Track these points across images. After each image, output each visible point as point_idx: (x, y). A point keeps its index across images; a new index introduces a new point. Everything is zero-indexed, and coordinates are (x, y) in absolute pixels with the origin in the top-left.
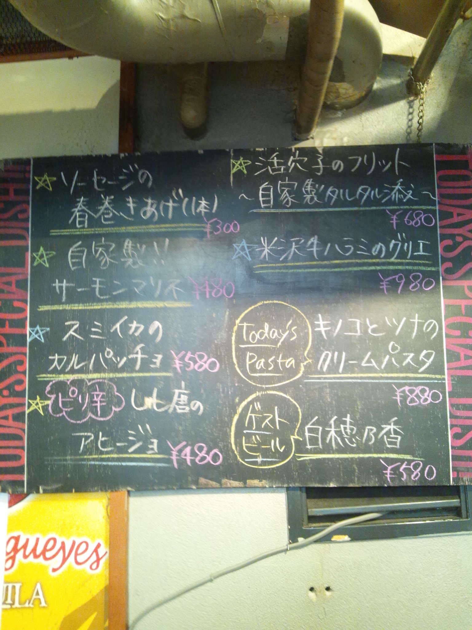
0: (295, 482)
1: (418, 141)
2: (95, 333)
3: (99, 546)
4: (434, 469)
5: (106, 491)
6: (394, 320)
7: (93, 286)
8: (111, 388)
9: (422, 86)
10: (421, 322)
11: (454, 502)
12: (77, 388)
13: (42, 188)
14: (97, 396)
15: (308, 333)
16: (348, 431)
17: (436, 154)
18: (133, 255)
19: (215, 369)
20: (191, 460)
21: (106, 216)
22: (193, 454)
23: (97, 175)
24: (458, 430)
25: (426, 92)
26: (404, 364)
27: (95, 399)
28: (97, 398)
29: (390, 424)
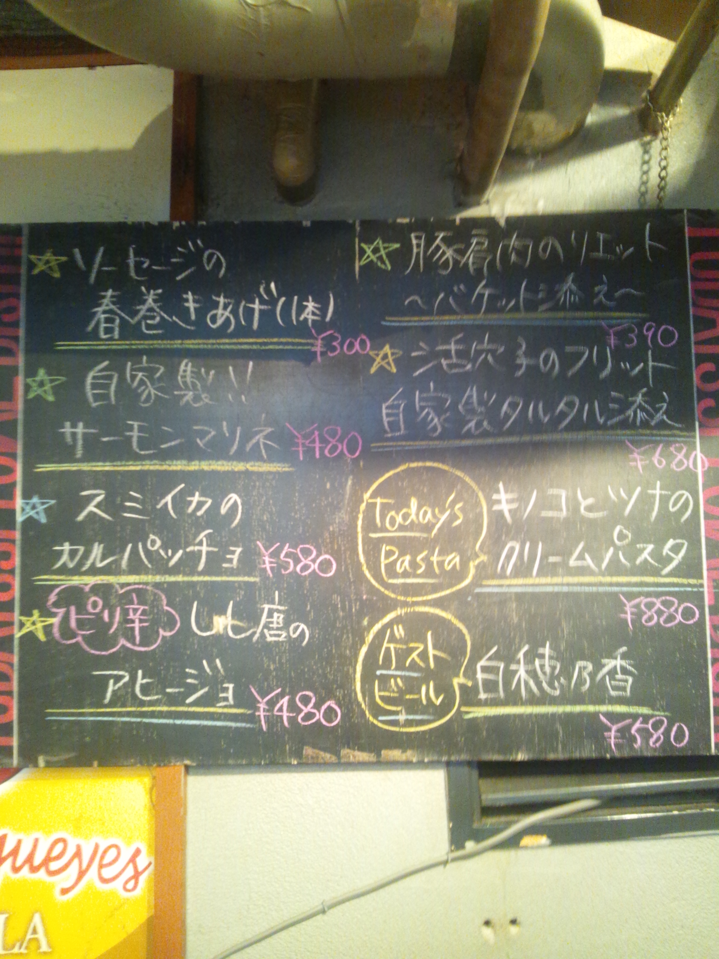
0: (460, 752)
1: (658, 205)
2: (132, 510)
3: (138, 852)
4: (685, 729)
5: (149, 765)
6: (622, 491)
7: (128, 434)
8: (156, 598)
9: (665, 118)
10: (665, 495)
12: (100, 598)
13: (42, 272)
14: (135, 610)
15: (481, 514)
16: (548, 669)
17: (688, 226)
18: (194, 385)
19: (331, 571)
20: (289, 718)
21: (149, 322)
22: (293, 708)
23: (136, 255)
25: (671, 127)
26: (638, 561)
27: (131, 616)
28: (134, 614)
29: (616, 658)
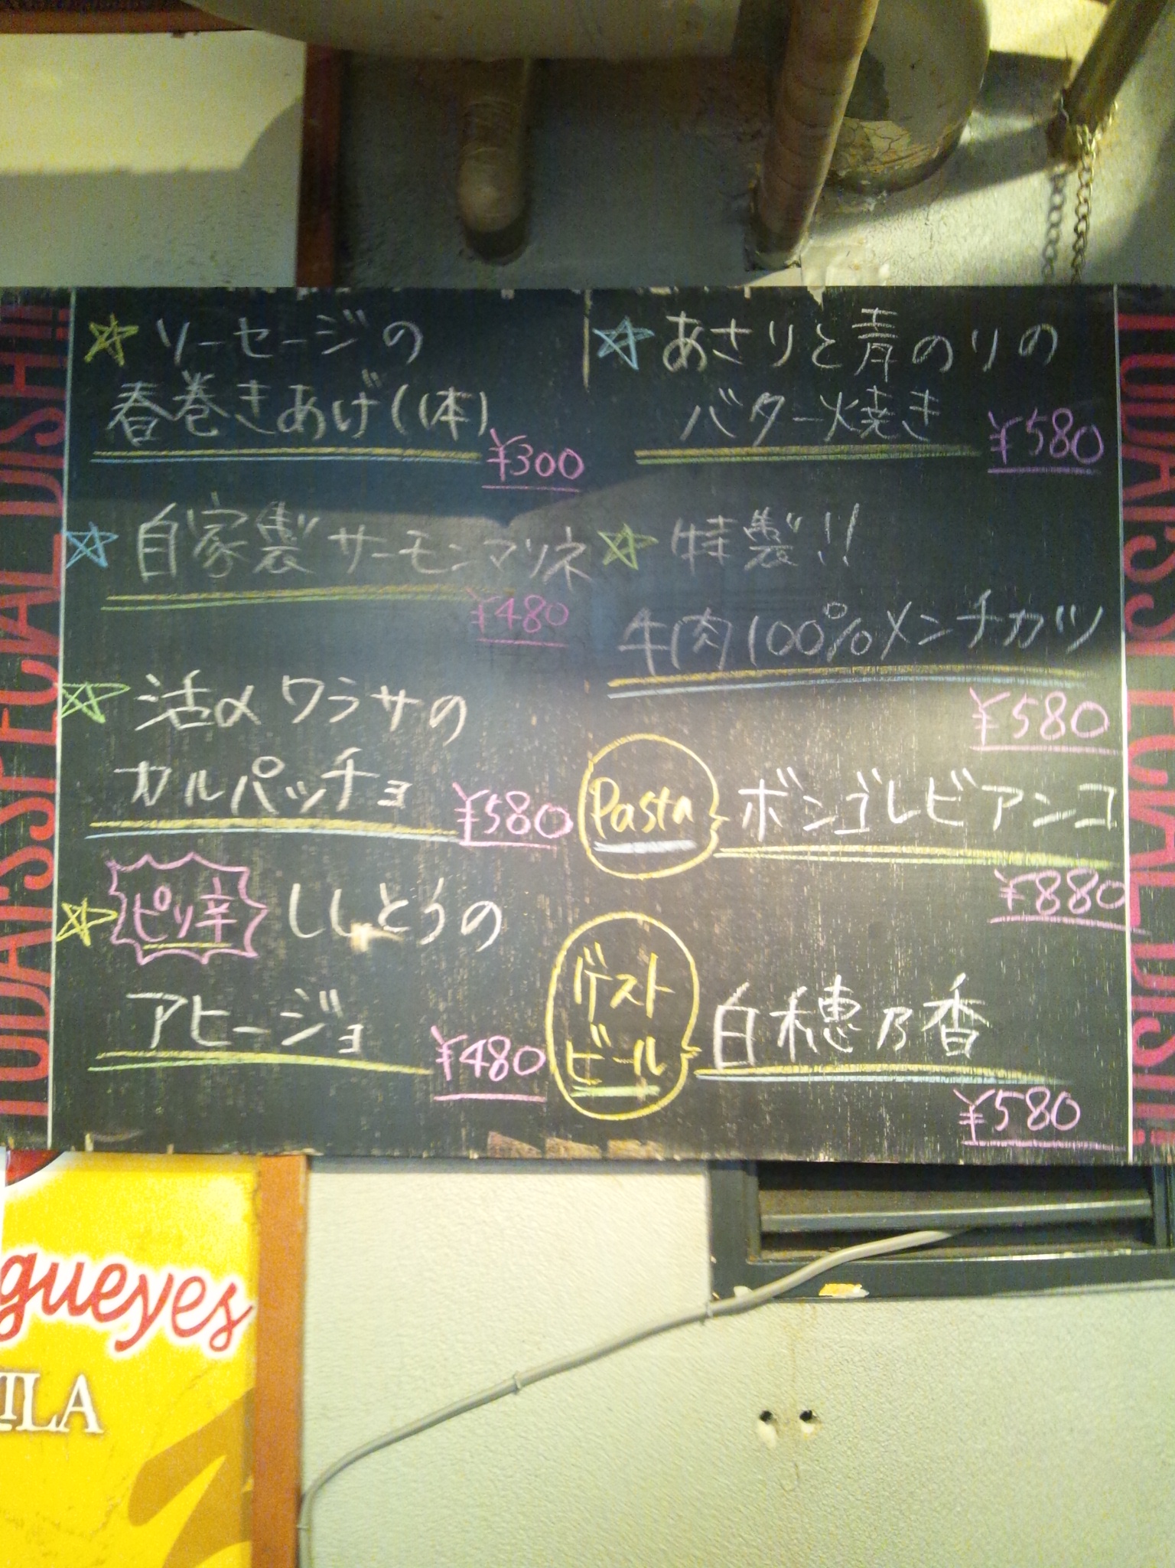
0: (728, 1145)
1: (1073, 278)
3: (232, 1290)
5: (251, 1154)
9: (1088, 135)
11: (1136, 1204)
17: (1120, 312)
24: (1152, 1025)
25: (1098, 152)
